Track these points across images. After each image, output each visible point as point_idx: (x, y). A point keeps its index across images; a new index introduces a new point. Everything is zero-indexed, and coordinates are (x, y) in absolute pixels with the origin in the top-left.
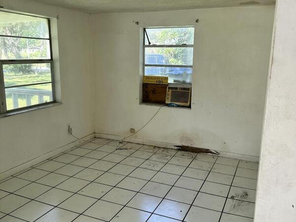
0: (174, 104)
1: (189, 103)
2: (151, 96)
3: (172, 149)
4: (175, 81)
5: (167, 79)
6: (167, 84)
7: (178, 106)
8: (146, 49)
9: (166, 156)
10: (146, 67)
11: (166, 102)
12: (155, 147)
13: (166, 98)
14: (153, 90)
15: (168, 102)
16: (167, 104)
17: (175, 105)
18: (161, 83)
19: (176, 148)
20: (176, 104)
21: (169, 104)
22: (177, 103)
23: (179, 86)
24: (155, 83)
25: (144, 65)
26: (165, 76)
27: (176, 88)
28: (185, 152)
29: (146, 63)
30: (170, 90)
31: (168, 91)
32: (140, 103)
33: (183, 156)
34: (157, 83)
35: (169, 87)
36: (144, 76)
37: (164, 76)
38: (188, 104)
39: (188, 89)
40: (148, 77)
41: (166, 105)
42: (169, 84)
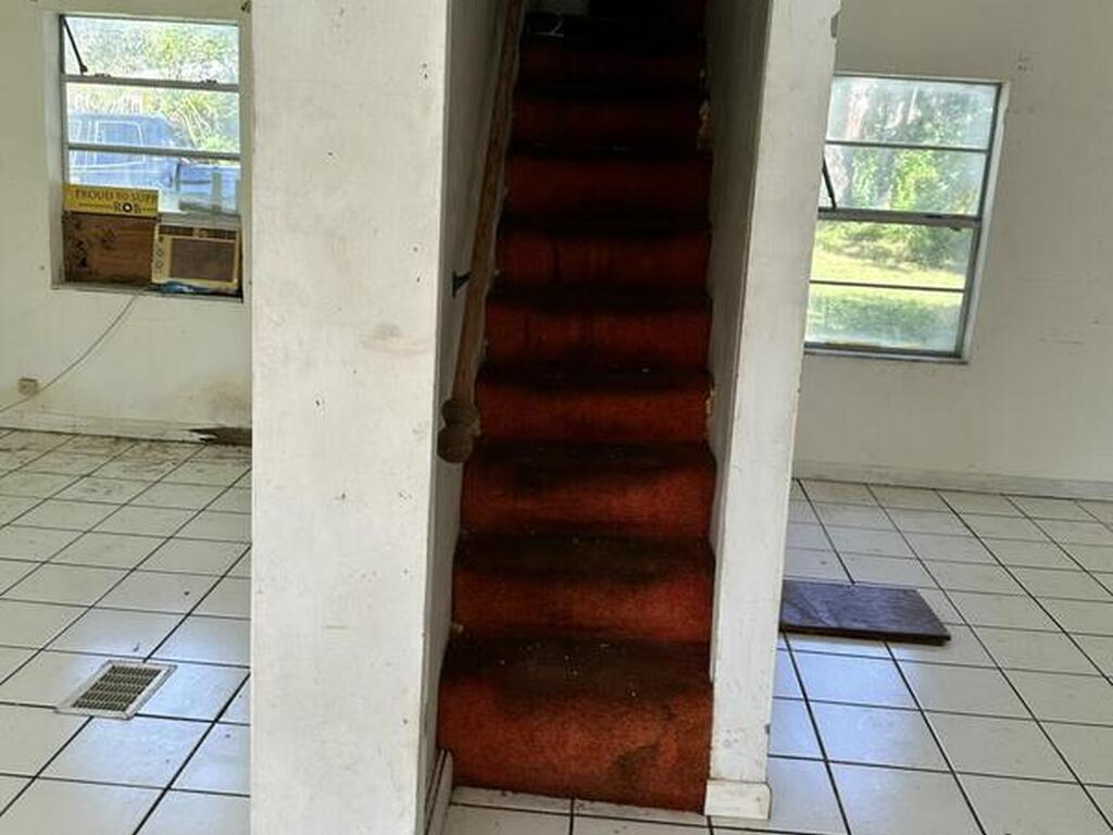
0: (183, 285)
1: (236, 281)
2: (96, 257)
3: (183, 442)
4: (183, 206)
5: (152, 197)
6: (152, 214)
7: (199, 292)
8: (70, 87)
9: (157, 464)
10: (73, 156)
11: (154, 280)
12: (118, 439)
13: (153, 264)
14: (101, 234)
15: (160, 278)
16: (159, 285)
17: (186, 289)
18: (132, 213)
19: (197, 437)
20: (190, 287)
21: (165, 285)
22: (196, 283)
23: (197, 224)
24: (111, 211)
25: (65, 147)
26: (148, 187)
27: (189, 231)
28: (230, 448)
29: (73, 139)
30: (168, 239)
31: (161, 239)
32: (53, 283)
34: (118, 213)
35: (161, 227)
36: (66, 187)
37: (143, 187)
38: (232, 286)
39: (231, 234)
40: (81, 191)
41: (155, 290)
42: (161, 215)
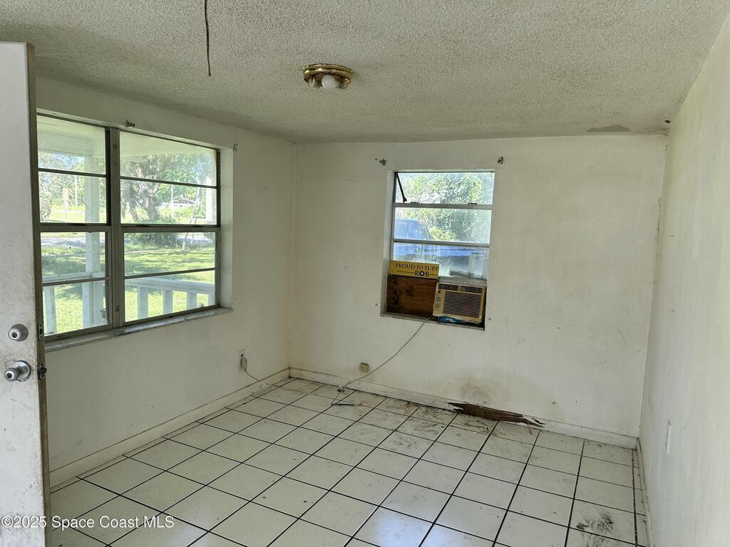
0: (450, 318)
1: (480, 317)
2: (404, 300)
3: (444, 409)
4: (452, 273)
5: (436, 268)
6: (436, 277)
7: (459, 323)
8: (398, 210)
9: (433, 426)
10: (396, 245)
11: (434, 315)
12: (409, 402)
13: (434, 305)
14: (407, 288)
15: (437, 313)
16: (437, 317)
17: (451, 320)
18: (425, 277)
19: (452, 408)
20: (454, 319)
21: (441, 317)
22: (458, 318)
23: (460, 283)
24: (414, 275)
25: (393, 240)
26: (434, 263)
27: (455, 287)
28: (472, 418)
29: (396, 237)
30: (443, 291)
31: (439, 292)
32: (381, 313)
33: (467, 428)
34: (417, 276)
35: (440, 285)
36: (391, 261)
37: (431, 263)
38: (479, 320)
39: (479, 290)
40: (399, 264)
41: (433, 320)
42: (440, 278)
